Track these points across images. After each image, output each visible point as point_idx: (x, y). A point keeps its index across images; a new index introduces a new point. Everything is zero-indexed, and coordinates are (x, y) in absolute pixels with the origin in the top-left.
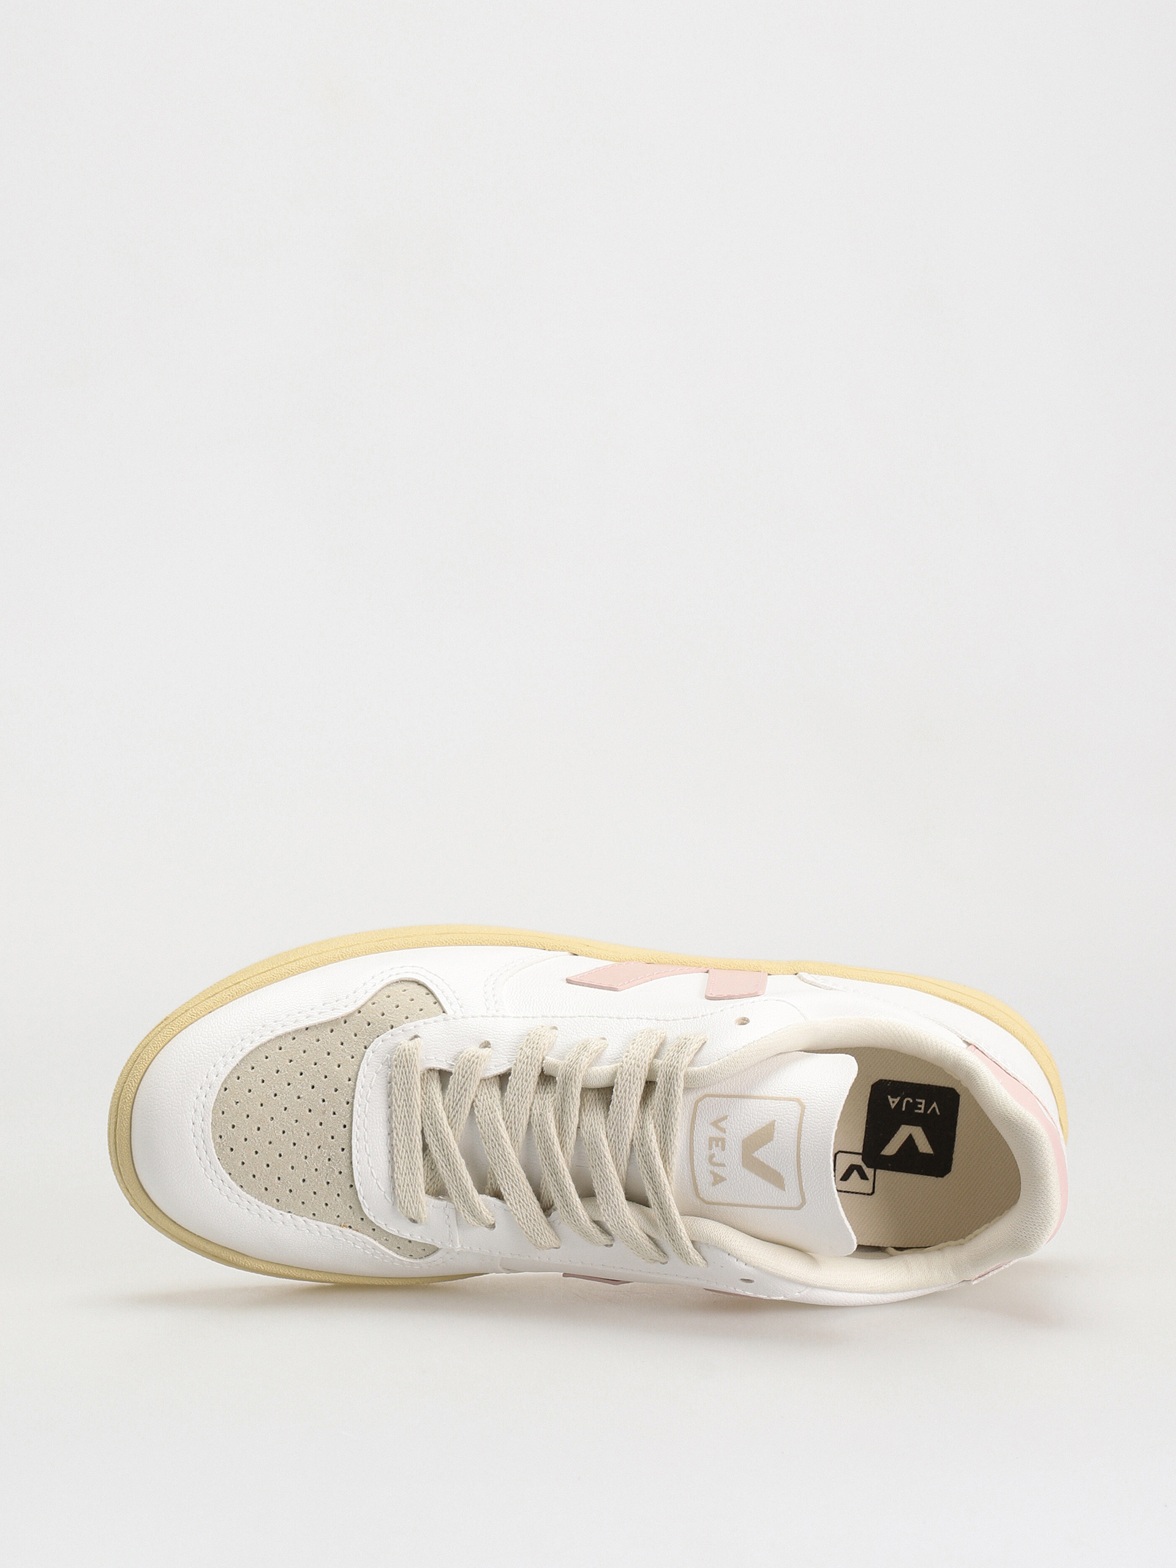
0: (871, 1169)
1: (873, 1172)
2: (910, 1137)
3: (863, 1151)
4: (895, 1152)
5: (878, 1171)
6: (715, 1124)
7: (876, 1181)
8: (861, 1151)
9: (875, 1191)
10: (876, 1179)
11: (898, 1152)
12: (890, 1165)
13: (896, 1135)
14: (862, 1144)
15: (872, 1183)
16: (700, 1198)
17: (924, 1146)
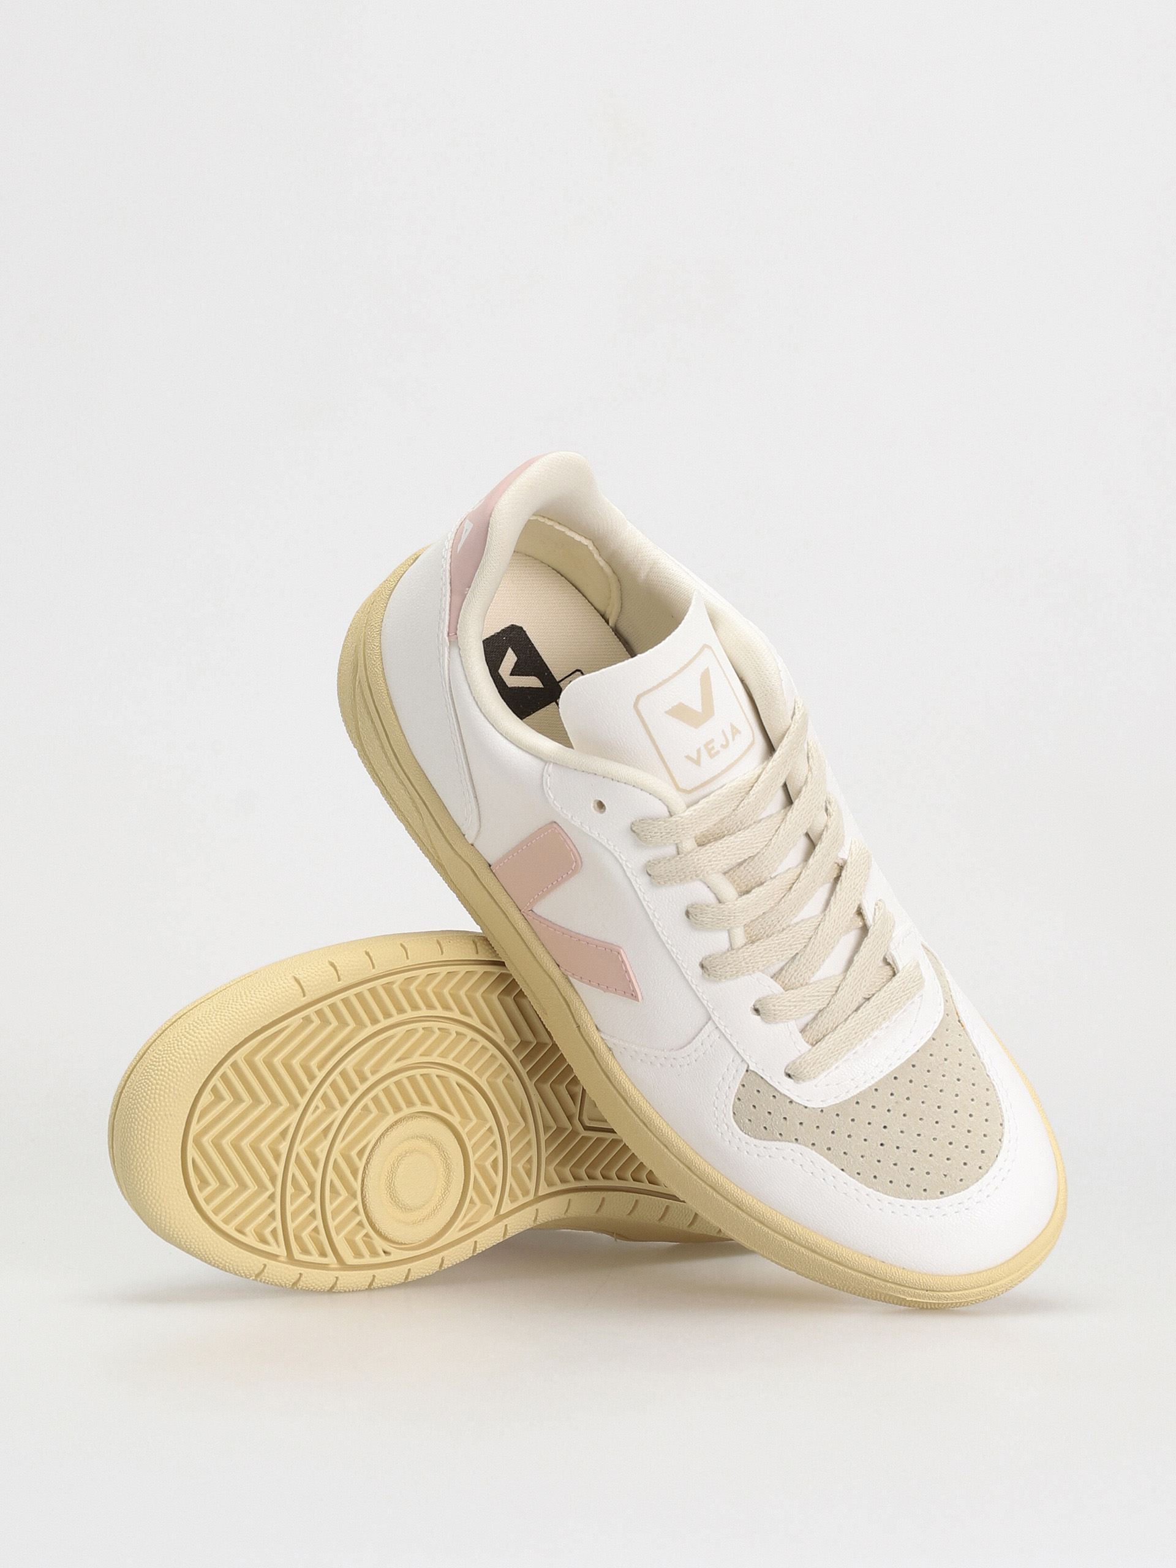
0: (561, 686)
1: (562, 683)
2: (512, 674)
3: (553, 702)
4: (533, 677)
5: (558, 680)
6: (697, 762)
7: (567, 675)
8: (554, 703)
9: (575, 670)
10: (565, 676)
11: (531, 675)
12: (546, 674)
13: (520, 686)
14: (548, 706)
15: (571, 677)
16: (754, 739)
17: (510, 659)
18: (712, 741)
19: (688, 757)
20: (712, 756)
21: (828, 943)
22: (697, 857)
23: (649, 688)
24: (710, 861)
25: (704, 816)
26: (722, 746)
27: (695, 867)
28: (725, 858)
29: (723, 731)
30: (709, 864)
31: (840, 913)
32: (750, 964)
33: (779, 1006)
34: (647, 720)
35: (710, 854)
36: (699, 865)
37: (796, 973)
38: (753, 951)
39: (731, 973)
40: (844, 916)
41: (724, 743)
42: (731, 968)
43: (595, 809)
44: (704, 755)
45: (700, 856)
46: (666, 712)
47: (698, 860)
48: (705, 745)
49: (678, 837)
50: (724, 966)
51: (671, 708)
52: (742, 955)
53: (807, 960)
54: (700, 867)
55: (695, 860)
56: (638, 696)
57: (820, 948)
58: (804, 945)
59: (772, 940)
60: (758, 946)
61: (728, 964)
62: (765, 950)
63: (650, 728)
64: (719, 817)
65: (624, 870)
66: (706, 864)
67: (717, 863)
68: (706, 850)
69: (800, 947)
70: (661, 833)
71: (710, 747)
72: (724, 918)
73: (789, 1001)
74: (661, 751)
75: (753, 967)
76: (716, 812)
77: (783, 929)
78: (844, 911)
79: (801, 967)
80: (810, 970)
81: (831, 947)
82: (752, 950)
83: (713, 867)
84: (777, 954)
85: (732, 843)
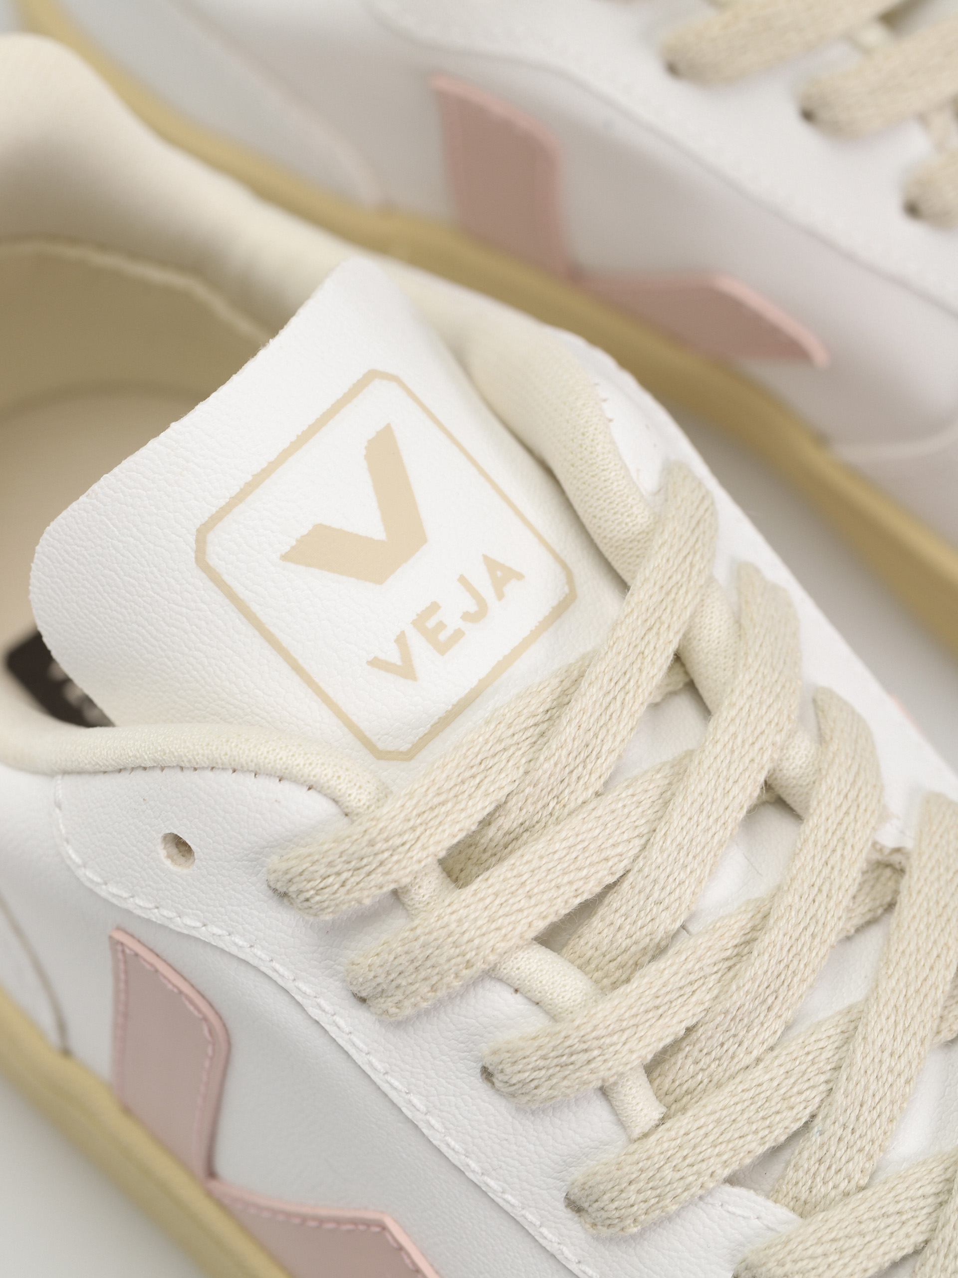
6: (406, 669)
16: (573, 590)
18: (434, 607)
19: (376, 663)
20: (442, 648)
21: (891, 1070)
22: (454, 917)
23: (222, 502)
24: (491, 920)
25: (443, 804)
26: (467, 617)
27: (455, 945)
28: (533, 901)
29: (462, 580)
30: (493, 926)
31: (907, 986)
32: (686, 1171)
33: (795, 1262)
34: (239, 590)
35: (488, 901)
36: (466, 937)
37: (823, 1168)
38: (686, 1134)
39: (643, 1206)
40: (923, 991)
41: (472, 607)
42: (639, 1192)
43: (173, 860)
44: (418, 645)
45: (463, 912)
46: (285, 557)
47: (460, 921)
48: (414, 623)
49: (386, 874)
50: (622, 1191)
51: (294, 543)
52: (658, 1150)
53: (845, 1127)
54: (471, 941)
55: (453, 926)
56: (198, 531)
57: (873, 1087)
58: (823, 1088)
59: (733, 1094)
60: (696, 1118)
61: (630, 1183)
62: (718, 1122)
63: (255, 608)
64: (489, 799)
65: (298, 1003)
66: (484, 929)
67: (513, 918)
68: (475, 894)
69: (815, 1096)
70: (338, 874)
71: (431, 623)
72: (573, 1058)
73: (819, 1242)
74: (301, 661)
75: (699, 1174)
76: (478, 786)
77: (758, 1060)
78: (921, 978)
79: (833, 1149)
80: (860, 1150)
81: (903, 1080)
82: (682, 1132)
83: (503, 931)
84: (754, 1127)
85: (541, 858)
